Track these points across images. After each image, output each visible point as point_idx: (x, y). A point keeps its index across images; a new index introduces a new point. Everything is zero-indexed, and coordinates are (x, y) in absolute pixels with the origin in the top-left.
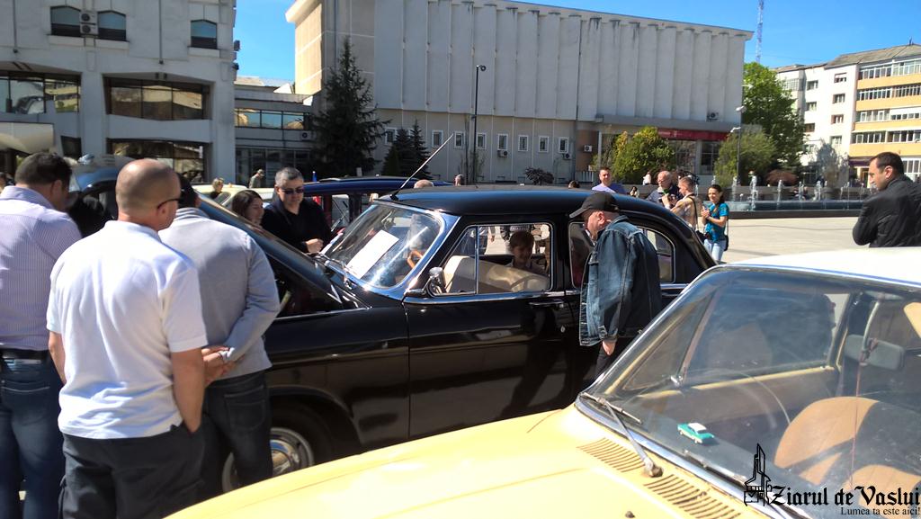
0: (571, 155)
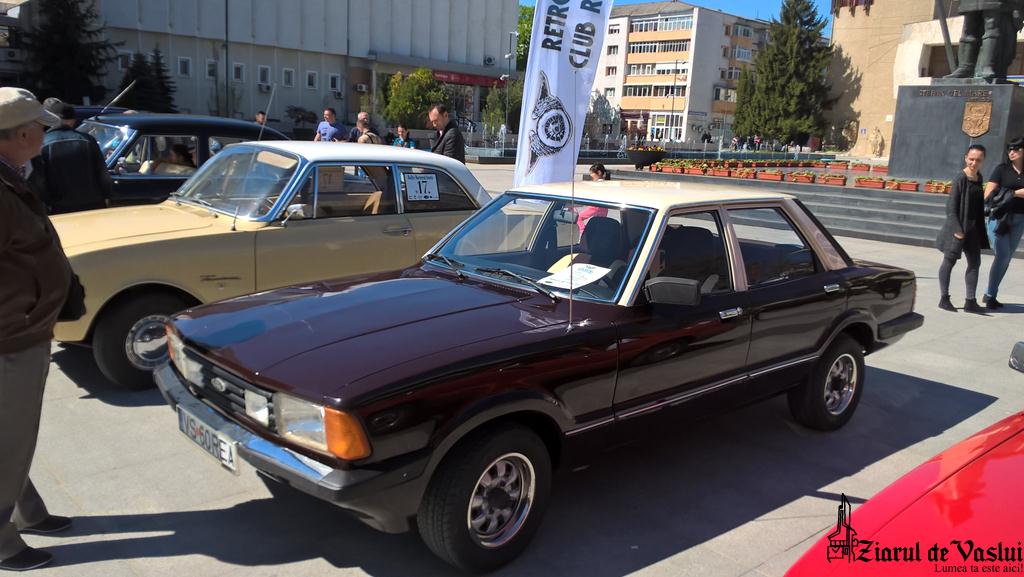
0: (343, 93)
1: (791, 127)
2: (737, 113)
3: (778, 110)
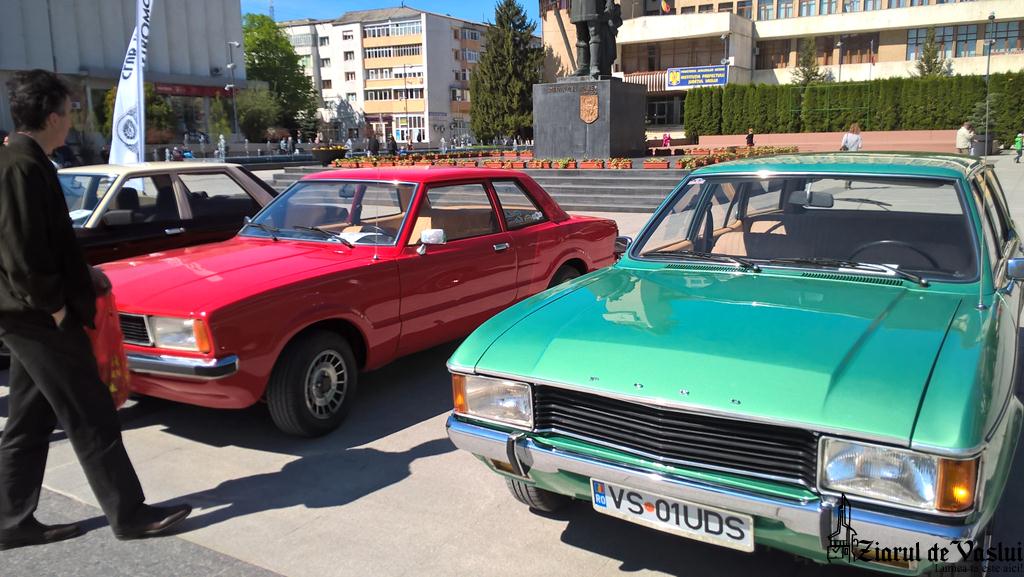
1: (515, 122)
2: (473, 113)
3: (503, 108)
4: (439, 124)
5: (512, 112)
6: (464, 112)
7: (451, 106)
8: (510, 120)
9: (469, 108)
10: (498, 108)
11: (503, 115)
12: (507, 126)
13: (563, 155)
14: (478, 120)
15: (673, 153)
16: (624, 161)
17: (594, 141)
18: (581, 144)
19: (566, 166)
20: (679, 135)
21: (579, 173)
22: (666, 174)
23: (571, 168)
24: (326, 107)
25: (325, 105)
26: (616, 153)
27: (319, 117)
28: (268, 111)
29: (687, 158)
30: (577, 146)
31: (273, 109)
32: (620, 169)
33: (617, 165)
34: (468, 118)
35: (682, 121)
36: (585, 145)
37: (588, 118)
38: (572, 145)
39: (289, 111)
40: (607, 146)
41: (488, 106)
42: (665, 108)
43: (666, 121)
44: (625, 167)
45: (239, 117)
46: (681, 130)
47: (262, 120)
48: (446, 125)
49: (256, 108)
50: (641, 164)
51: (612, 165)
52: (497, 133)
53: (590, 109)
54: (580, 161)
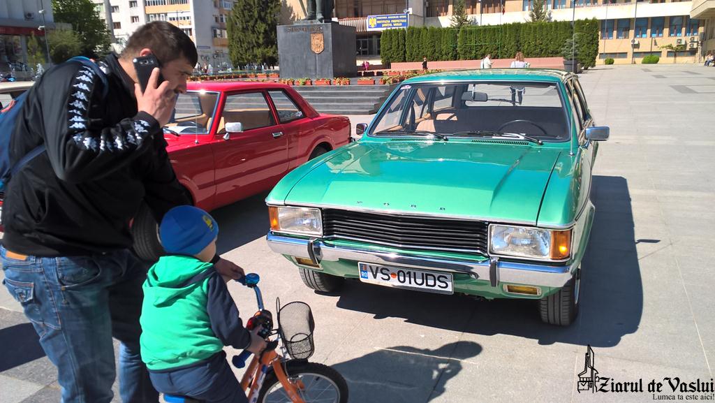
1: (262, 53)
2: (230, 46)
3: (252, 43)
4: (205, 54)
5: (259, 46)
6: (223, 45)
7: (213, 42)
8: (258, 52)
9: (227, 43)
10: (249, 43)
11: (253, 48)
12: (256, 56)
13: (301, 76)
14: (234, 53)
15: (375, 74)
16: (344, 80)
17: (322, 66)
18: (312, 68)
19: (305, 84)
20: (378, 62)
21: (313, 88)
22: (373, 88)
23: (308, 85)
24: (118, 43)
25: (117, 41)
26: (337, 74)
27: (112, 50)
28: (73, 46)
29: (385, 77)
30: (310, 70)
31: (77, 44)
32: (342, 85)
33: (340, 82)
34: (226, 50)
35: (379, 53)
36: (316, 69)
37: (317, 51)
38: (306, 69)
39: (90, 45)
40: (331, 70)
41: (241, 42)
42: (368, 43)
43: (369, 52)
44: (345, 84)
45: (50, 50)
46: (378, 59)
47: (68, 52)
48: (210, 55)
49: (64, 43)
50: (356, 82)
51: (337, 82)
52: (249, 61)
53: (318, 43)
54: (314, 80)
